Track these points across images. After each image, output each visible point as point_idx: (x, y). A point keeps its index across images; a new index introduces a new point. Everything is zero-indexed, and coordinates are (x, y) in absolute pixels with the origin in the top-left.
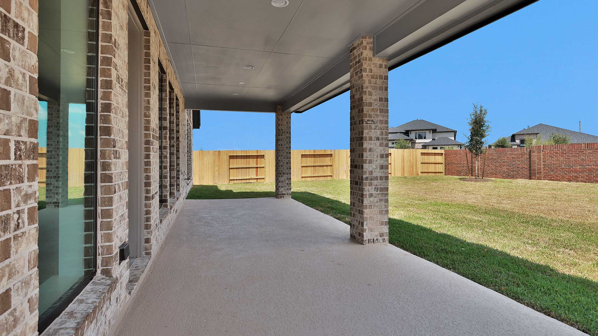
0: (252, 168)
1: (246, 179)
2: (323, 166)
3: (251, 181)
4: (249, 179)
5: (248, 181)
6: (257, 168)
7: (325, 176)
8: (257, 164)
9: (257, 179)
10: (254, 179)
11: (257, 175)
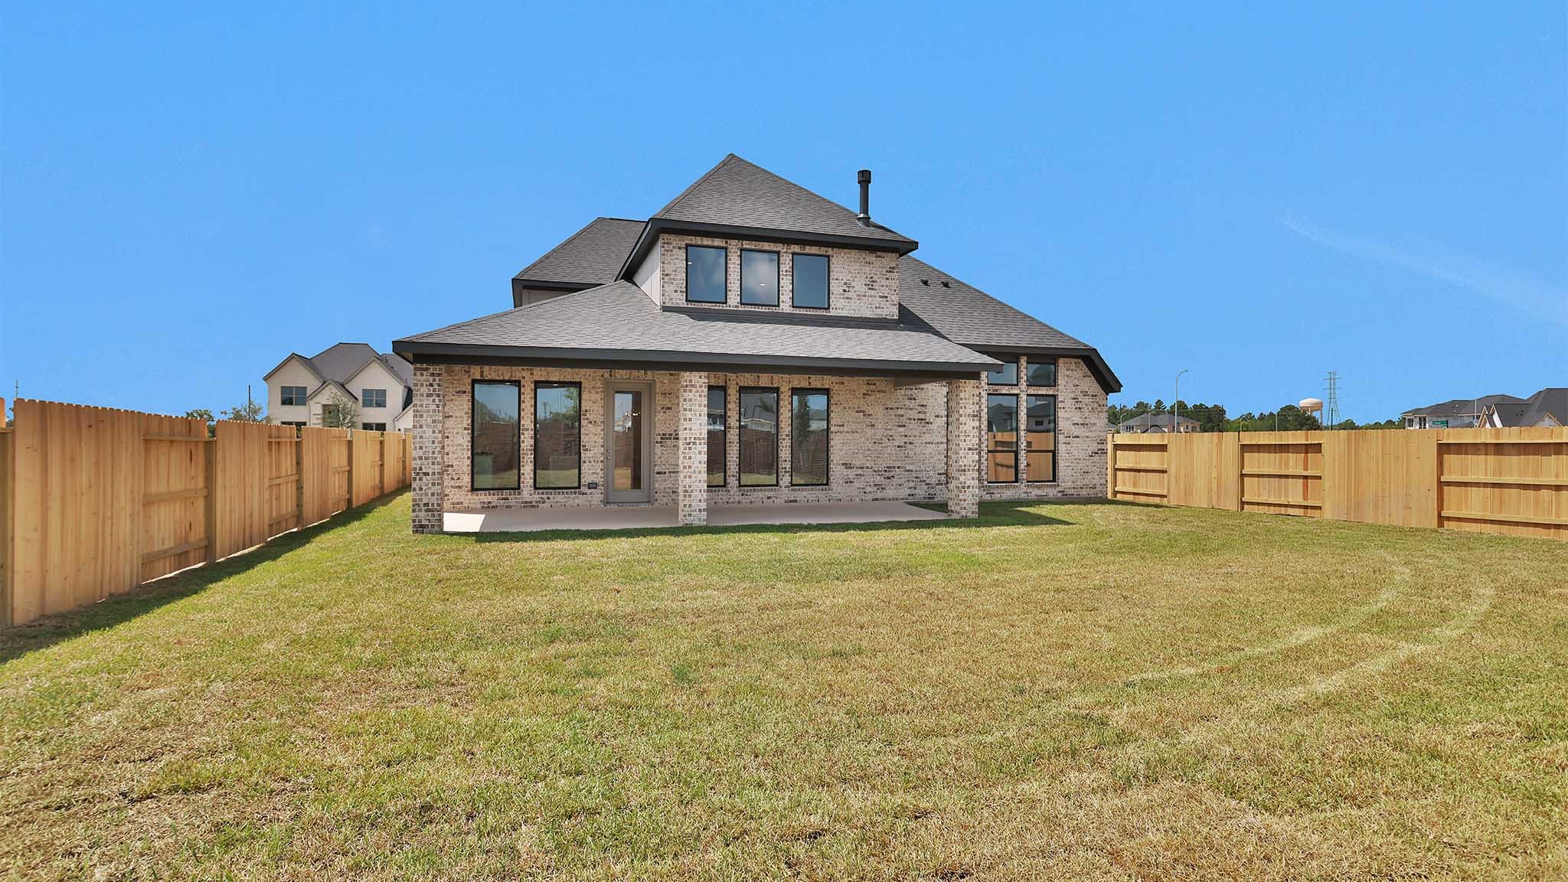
0: (1293, 477)
1: (1280, 505)
2: (1537, 487)
3: (1291, 511)
4: (1286, 506)
5: (1283, 510)
6: (1306, 477)
7: (1547, 526)
8: (1306, 469)
9: (1306, 507)
10: (1300, 507)
11: (1305, 498)
